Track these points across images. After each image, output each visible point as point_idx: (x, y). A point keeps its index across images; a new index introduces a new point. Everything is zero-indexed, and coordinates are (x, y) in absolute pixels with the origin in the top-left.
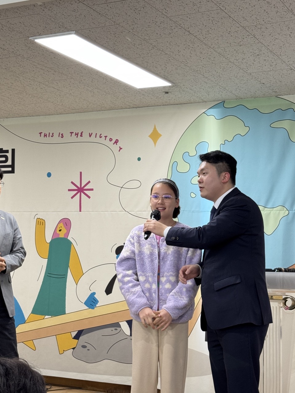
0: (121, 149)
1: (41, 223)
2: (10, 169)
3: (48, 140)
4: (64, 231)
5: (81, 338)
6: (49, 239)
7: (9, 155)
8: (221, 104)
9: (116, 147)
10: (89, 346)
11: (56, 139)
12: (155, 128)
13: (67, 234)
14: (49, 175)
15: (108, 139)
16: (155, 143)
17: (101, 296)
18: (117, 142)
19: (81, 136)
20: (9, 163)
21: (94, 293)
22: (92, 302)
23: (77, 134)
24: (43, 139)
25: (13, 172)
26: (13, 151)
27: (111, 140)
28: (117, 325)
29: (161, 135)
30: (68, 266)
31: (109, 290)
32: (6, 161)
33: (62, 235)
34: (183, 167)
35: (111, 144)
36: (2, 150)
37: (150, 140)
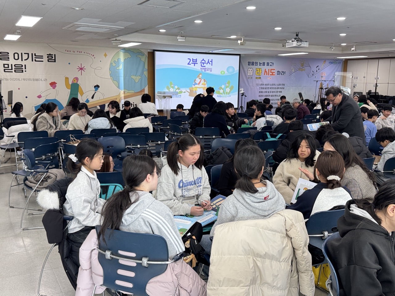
0: (95, 58)
1: (67, 79)
2: (54, 61)
3: (69, 52)
6: (70, 83)
7: (53, 56)
8: (124, 49)
9: (93, 57)
11: (72, 52)
12: (105, 53)
13: (77, 82)
14: (69, 64)
15: (90, 54)
16: (105, 57)
17: (90, 100)
18: (93, 56)
19: (81, 52)
20: (54, 58)
21: (88, 99)
22: (87, 101)
23: (80, 52)
24: (66, 52)
25: (55, 62)
26: (55, 55)
27: (91, 55)
29: (107, 55)
30: (78, 91)
31: (93, 98)
32: (52, 58)
33: (75, 82)
34: (114, 65)
35: (91, 56)
36: (50, 54)
37: (104, 56)
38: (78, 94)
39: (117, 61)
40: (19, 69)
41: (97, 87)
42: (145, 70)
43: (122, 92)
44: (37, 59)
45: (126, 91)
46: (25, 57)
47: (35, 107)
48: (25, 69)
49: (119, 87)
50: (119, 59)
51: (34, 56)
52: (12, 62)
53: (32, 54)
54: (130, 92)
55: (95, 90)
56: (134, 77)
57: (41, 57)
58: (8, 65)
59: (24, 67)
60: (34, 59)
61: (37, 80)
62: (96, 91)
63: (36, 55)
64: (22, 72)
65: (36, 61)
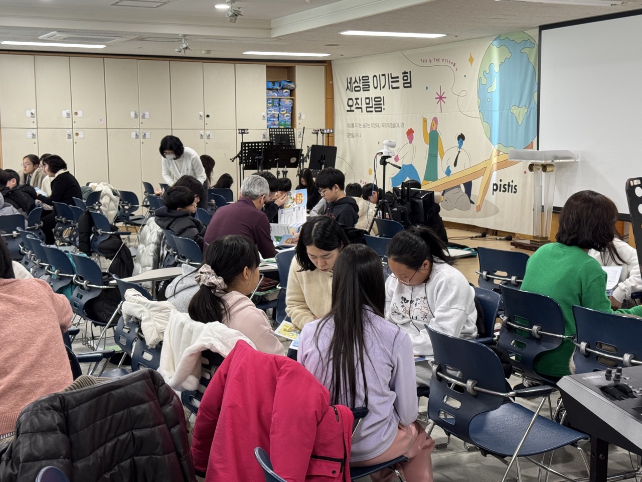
0: (457, 69)
1: (425, 120)
2: (409, 85)
3: (425, 64)
4: (435, 126)
5: (445, 195)
7: (408, 75)
8: (498, 38)
9: (454, 68)
10: (448, 200)
11: (428, 63)
12: (471, 56)
14: (427, 88)
15: (451, 63)
16: (471, 65)
18: (455, 64)
19: (439, 61)
20: (409, 80)
21: (449, 166)
22: (448, 172)
23: (437, 60)
24: (422, 64)
25: (410, 87)
26: (410, 72)
29: (474, 60)
30: (437, 149)
31: (455, 165)
32: (407, 79)
34: (484, 82)
35: (452, 66)
36: (405, 72)
37: (469, 62)
39: (488, 71)
40: (378, 105)
41: (461, 139)
42: (536, 87)
43: (495, 150)
44: (394, 85)
45: (501, 147)
46: (383, 81)
47: (392, 178)
48: (384, 105)
49: (490, 138)
50: (491, 67)
51: (391, 80)
52: (373, 93)
53: (388, 74)
54: (509, 150)
55: (458, 145)
57: (395, 79)
58: (369, 99)
59: (382, 102)
60: (391, 84)
61: (394, 126)
62: (460, 147)
63: (393, 76)
64: (381, 111)
65: (393, 88)
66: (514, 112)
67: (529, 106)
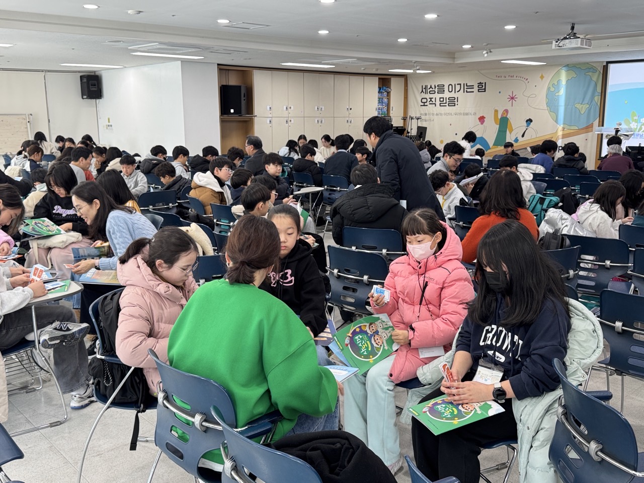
0: (529, 82)
1: (496, 111)
3: (500, 78)
4: (506, 114)
6: (499, 117)
7: (484, 85)
8: (567, 66)
9: (527, 81)
11: (503, 78)
12: (542, 75)
13: (507, 115)
14: (500, 92)
15: (523, 78)
16: (542, 80)
17: (520, 139)
18: (527, 79)
19: (513, 77)
20: (484, 88)
21: (517, 137)
22: (516, 141)
23: (511, 77)
24: (497, 78)
25: (485, 91)
26: (485, 83)
28: (526, 148)
29: (544, 77)
30: (507, 128)
31: (523, 136)
32: (482, 87)
33: (505, 116)
34: (552, 89)
35: (525, 80)
36: (480, 83)
37: (540, 79)
38: (506, 131)
39: (556, 84)
40: (452, 102)
41: (529, 122)
42: (596, 94)
43: (560, 128)
44: (469, 90)
45: (566, 126)
46: (458, 88)
48: (457, 102)
49: (556, 121)
50: (559, 81)
51: (466, 87)
52: (447, 95)
53: (464, 84)
54: (572, 128)
55: (526, 125)
56: (578, 106)
57: (472, 87)
58: (443, 98)
59: (456, 100)
60: (465, 90)
61: (467, 114)
62: (527, 126)
63: (468, 85)
64: (455, 106)
65: (467, 92)
66: (578, 107)
67: (591, 104)
